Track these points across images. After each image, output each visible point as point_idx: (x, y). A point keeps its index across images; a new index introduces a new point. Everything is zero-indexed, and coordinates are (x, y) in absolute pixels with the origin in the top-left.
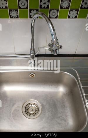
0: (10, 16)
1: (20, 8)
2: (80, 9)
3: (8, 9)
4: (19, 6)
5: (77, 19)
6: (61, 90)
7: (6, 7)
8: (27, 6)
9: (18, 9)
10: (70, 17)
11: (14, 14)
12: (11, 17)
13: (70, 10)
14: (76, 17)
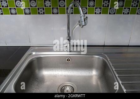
0: (53, 12)
1: (60, 6)
2: (102, 7)
3: (51, 7)
4: (59, 5)
5: (101, 15)
6: (94, 73)
7: (50, 6)
8: (65, 5)
9: (59, 7)
10: (96, 13)
11: (55, 11)
12: (53, 14)
13: (96, 8)
14: (100, 13)
